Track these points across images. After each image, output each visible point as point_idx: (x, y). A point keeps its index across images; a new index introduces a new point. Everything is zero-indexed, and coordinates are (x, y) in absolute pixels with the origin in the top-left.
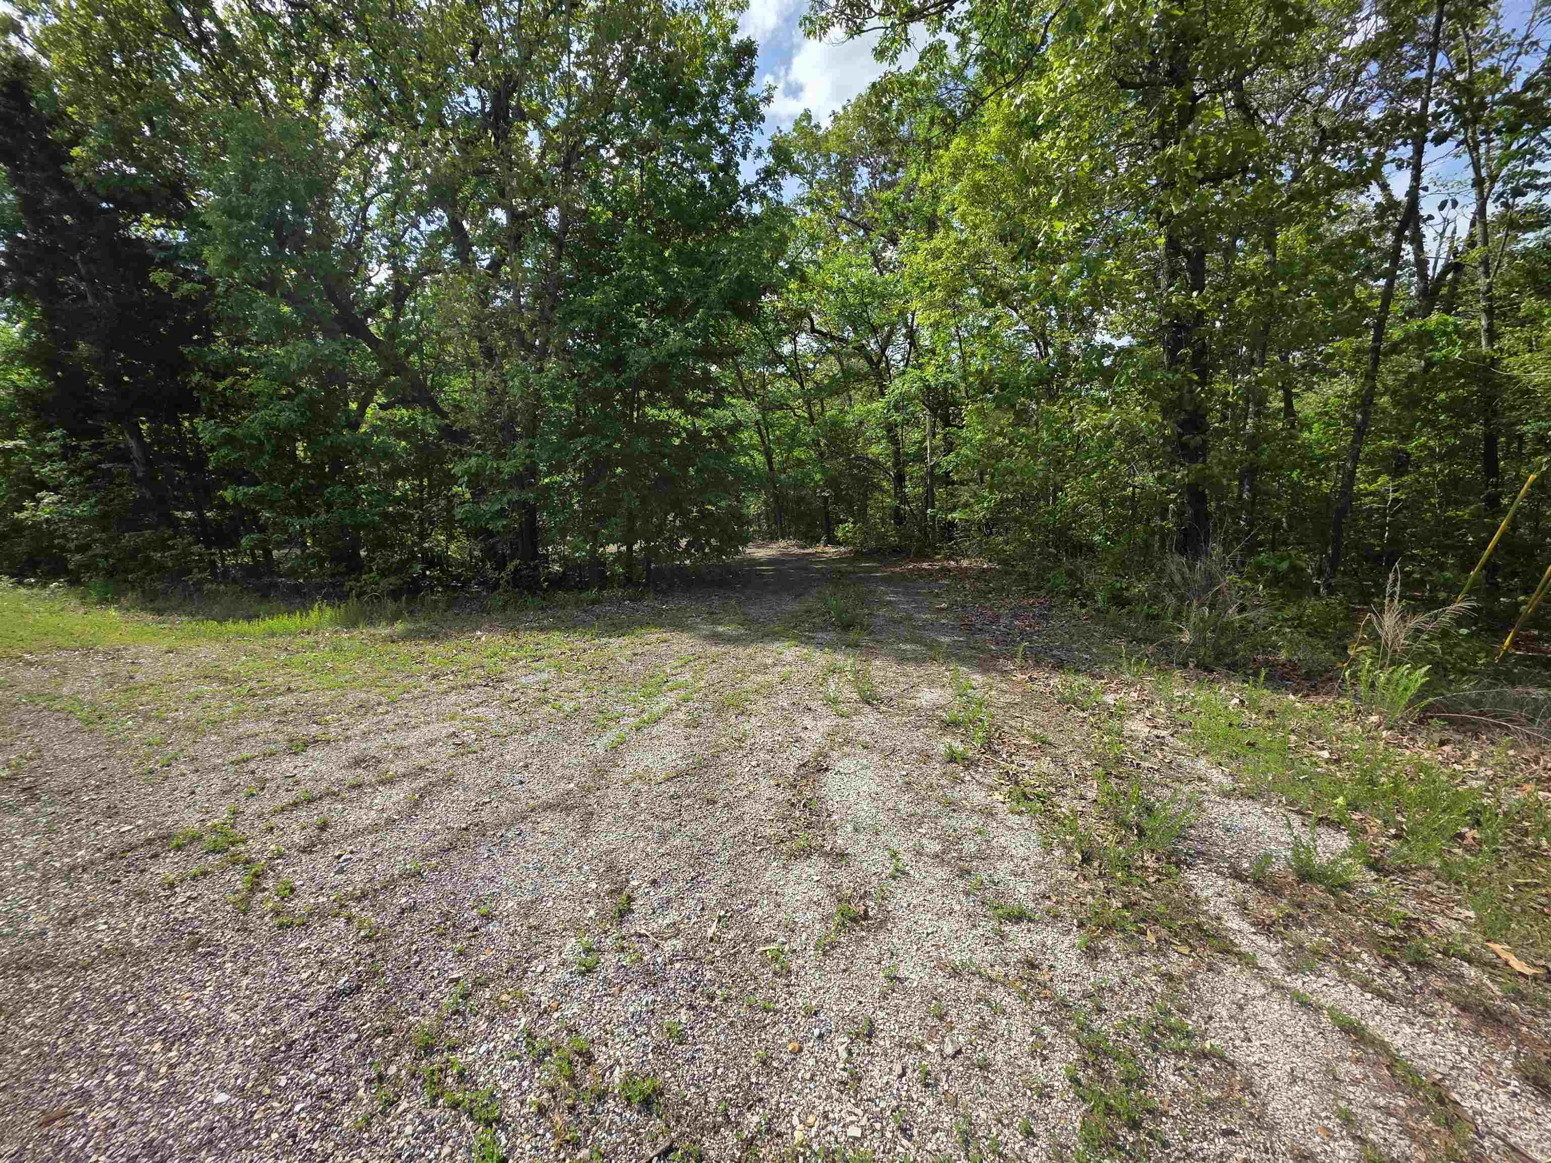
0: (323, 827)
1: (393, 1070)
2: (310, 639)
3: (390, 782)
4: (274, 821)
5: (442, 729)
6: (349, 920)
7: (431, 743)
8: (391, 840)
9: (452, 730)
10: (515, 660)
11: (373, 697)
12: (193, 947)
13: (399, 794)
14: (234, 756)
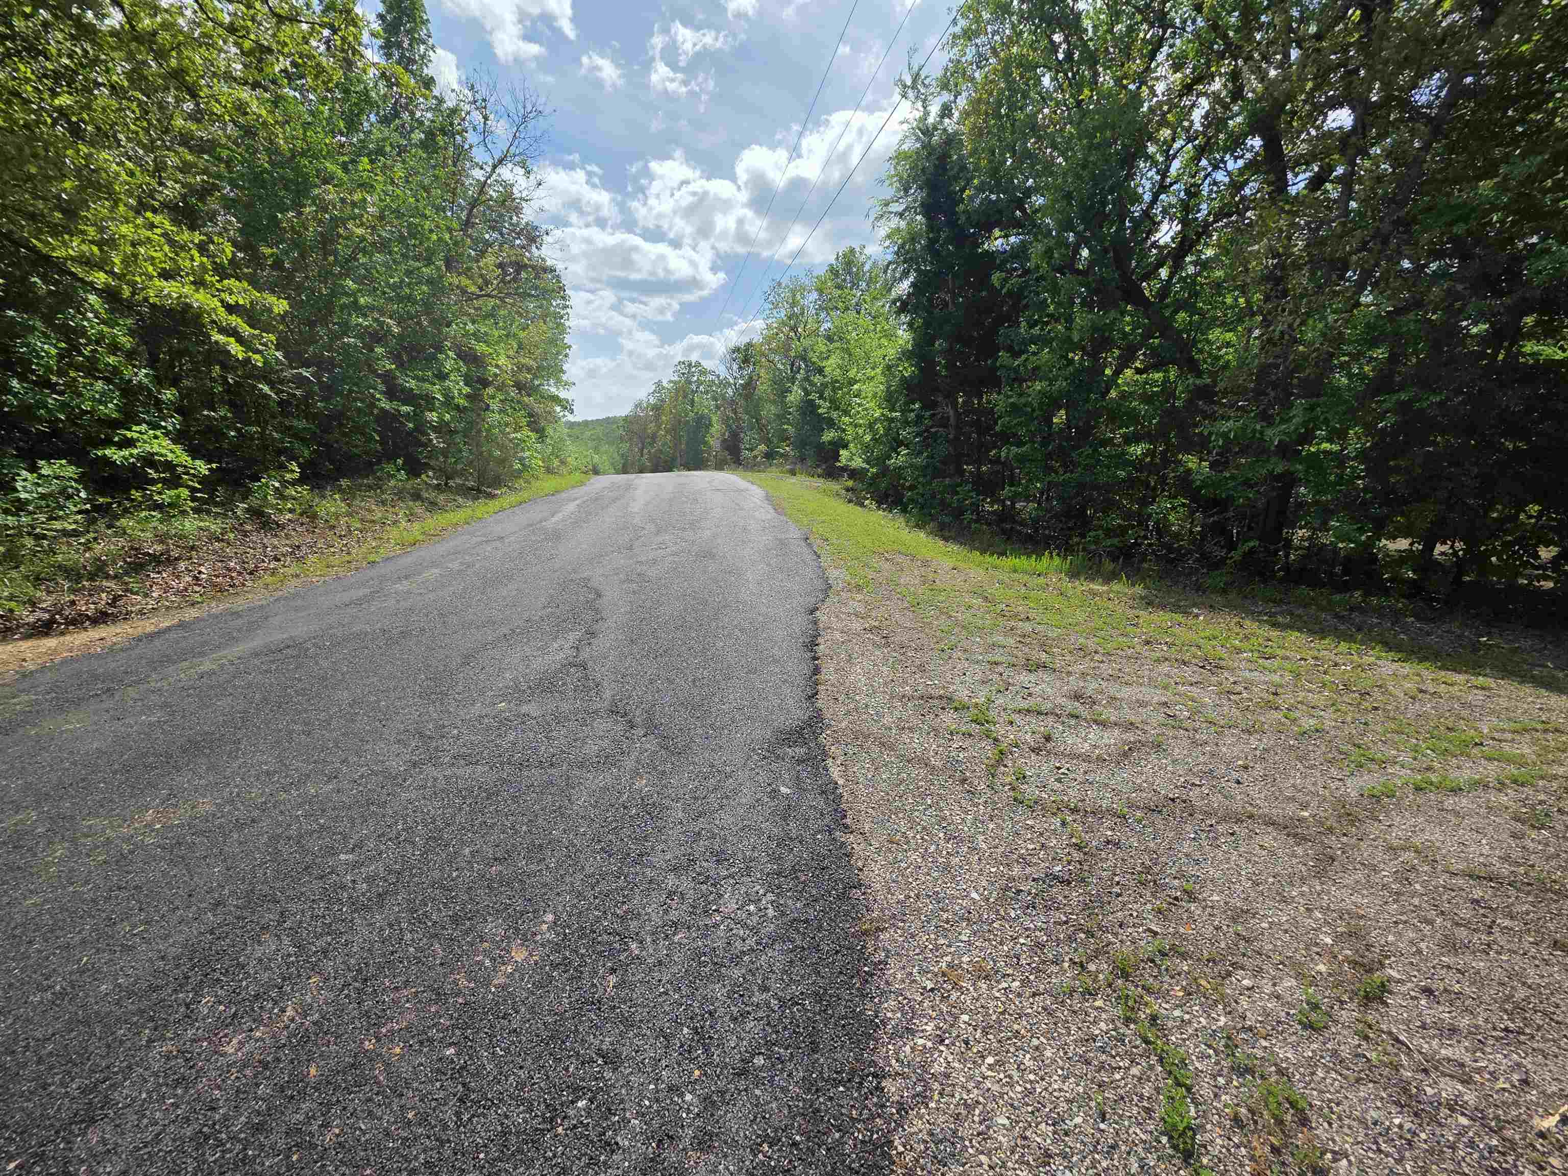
0: (1048, 739)
1: (1092, 967)
2: (1041, 580)
3: (1103, 724)
4: (1016, 717)
5: (1158, 696)
6: (1064, 823)
7: (1142, 704)
8: (1100, 776)
9: (1164, 699)
10: (1239, 651)
11: (1091, 644)
12: (964, 781)
13: (1111, 738)
14: (989, 657)
